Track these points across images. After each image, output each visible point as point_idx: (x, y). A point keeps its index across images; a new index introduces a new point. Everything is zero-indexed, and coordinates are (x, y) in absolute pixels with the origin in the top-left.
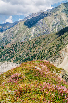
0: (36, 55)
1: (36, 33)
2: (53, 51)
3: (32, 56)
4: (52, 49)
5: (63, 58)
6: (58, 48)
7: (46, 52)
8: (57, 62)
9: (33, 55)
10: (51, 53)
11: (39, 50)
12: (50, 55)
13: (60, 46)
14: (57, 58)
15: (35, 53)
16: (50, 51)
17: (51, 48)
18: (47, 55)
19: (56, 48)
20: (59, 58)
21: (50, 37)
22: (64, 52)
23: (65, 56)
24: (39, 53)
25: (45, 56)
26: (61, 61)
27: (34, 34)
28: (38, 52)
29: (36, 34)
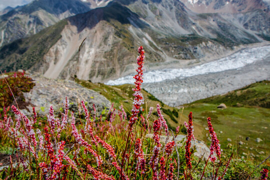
0: (13, 64)
1: (7, 37)
2: (35, 57)
3: (7, 67)
4: (33, 55)
5: (48, 64)
6: (40, 53)
7: (25, 60)
8: (42, 70)
9: (9, 66)
10: (32, 60)
11: (16, 58)
12: (31, 62)
13: (42, 50)
14: (41, 64)
15: (11, 63)
16: (32, 58)
17: (31, 55)
18: (28, 63)
19: (37, 53)
20: (44, 64)
21: (28, 41)
22: (48, 57)
23: (51, 62)
24: (17, 61)
25: (25, 65)
26: (47, 68)
27: (5, 38)
28: (15, 61)
29: (8, 39)
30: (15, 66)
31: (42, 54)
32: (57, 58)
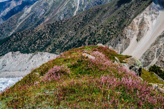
0: (86, 38)
1: (83, 3)
2: (113, 30)
3: (79, 41)
4: (110, 27)
5: (129, 40)
6: (120, 25)
7: (101, 33)
8: (120, 48)
9: (80, 39)
10: (109, 34)
11: (90, 31)
12: (107, 36)
13: (122, 21)
14: (120, 40)
15: (84, 36)
16: (108, 31)
17: (108, 27)
18: (103, 37)
19: (116, 25)
20: (123, 41)
21: (106, 8)
22: (130, 31)
23: (132, 37)
24: (91, 35)
25: (99, 39)
26: (127, 45)
27: (80, 5)
28: (88, 34)
29: (83, 6)
30: (87, 40)
31: (122, 26)
32: (142, 32)
